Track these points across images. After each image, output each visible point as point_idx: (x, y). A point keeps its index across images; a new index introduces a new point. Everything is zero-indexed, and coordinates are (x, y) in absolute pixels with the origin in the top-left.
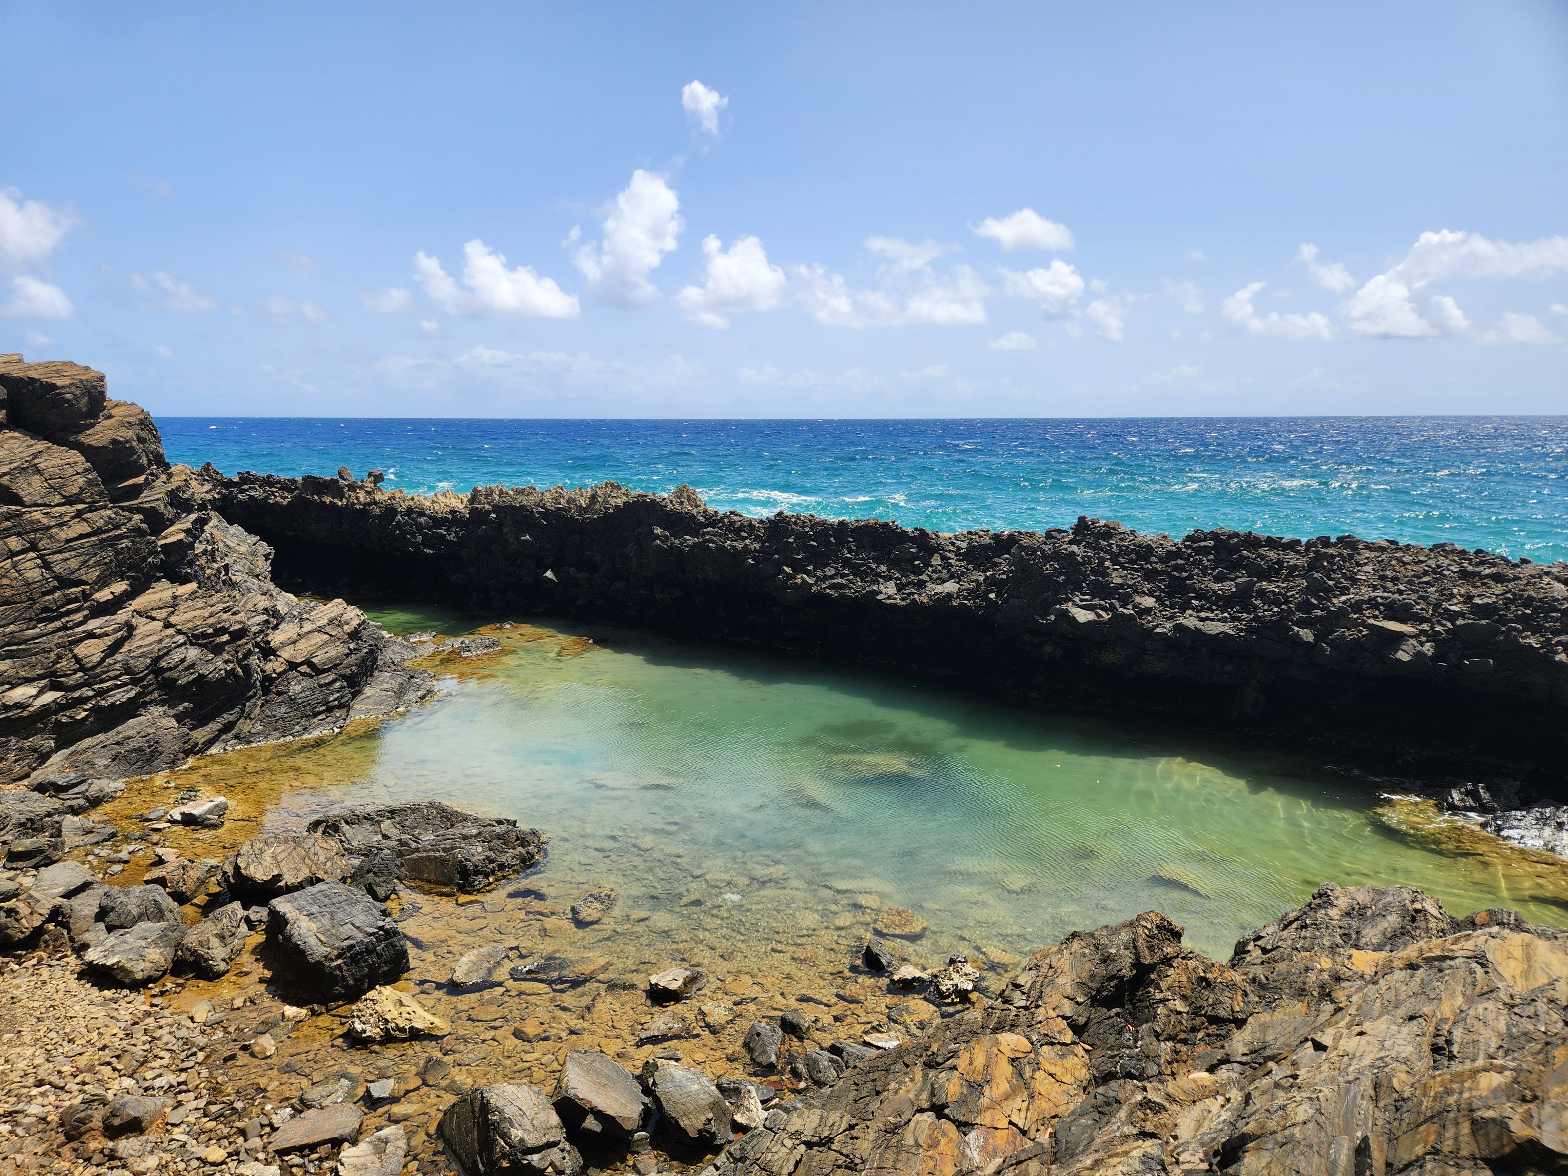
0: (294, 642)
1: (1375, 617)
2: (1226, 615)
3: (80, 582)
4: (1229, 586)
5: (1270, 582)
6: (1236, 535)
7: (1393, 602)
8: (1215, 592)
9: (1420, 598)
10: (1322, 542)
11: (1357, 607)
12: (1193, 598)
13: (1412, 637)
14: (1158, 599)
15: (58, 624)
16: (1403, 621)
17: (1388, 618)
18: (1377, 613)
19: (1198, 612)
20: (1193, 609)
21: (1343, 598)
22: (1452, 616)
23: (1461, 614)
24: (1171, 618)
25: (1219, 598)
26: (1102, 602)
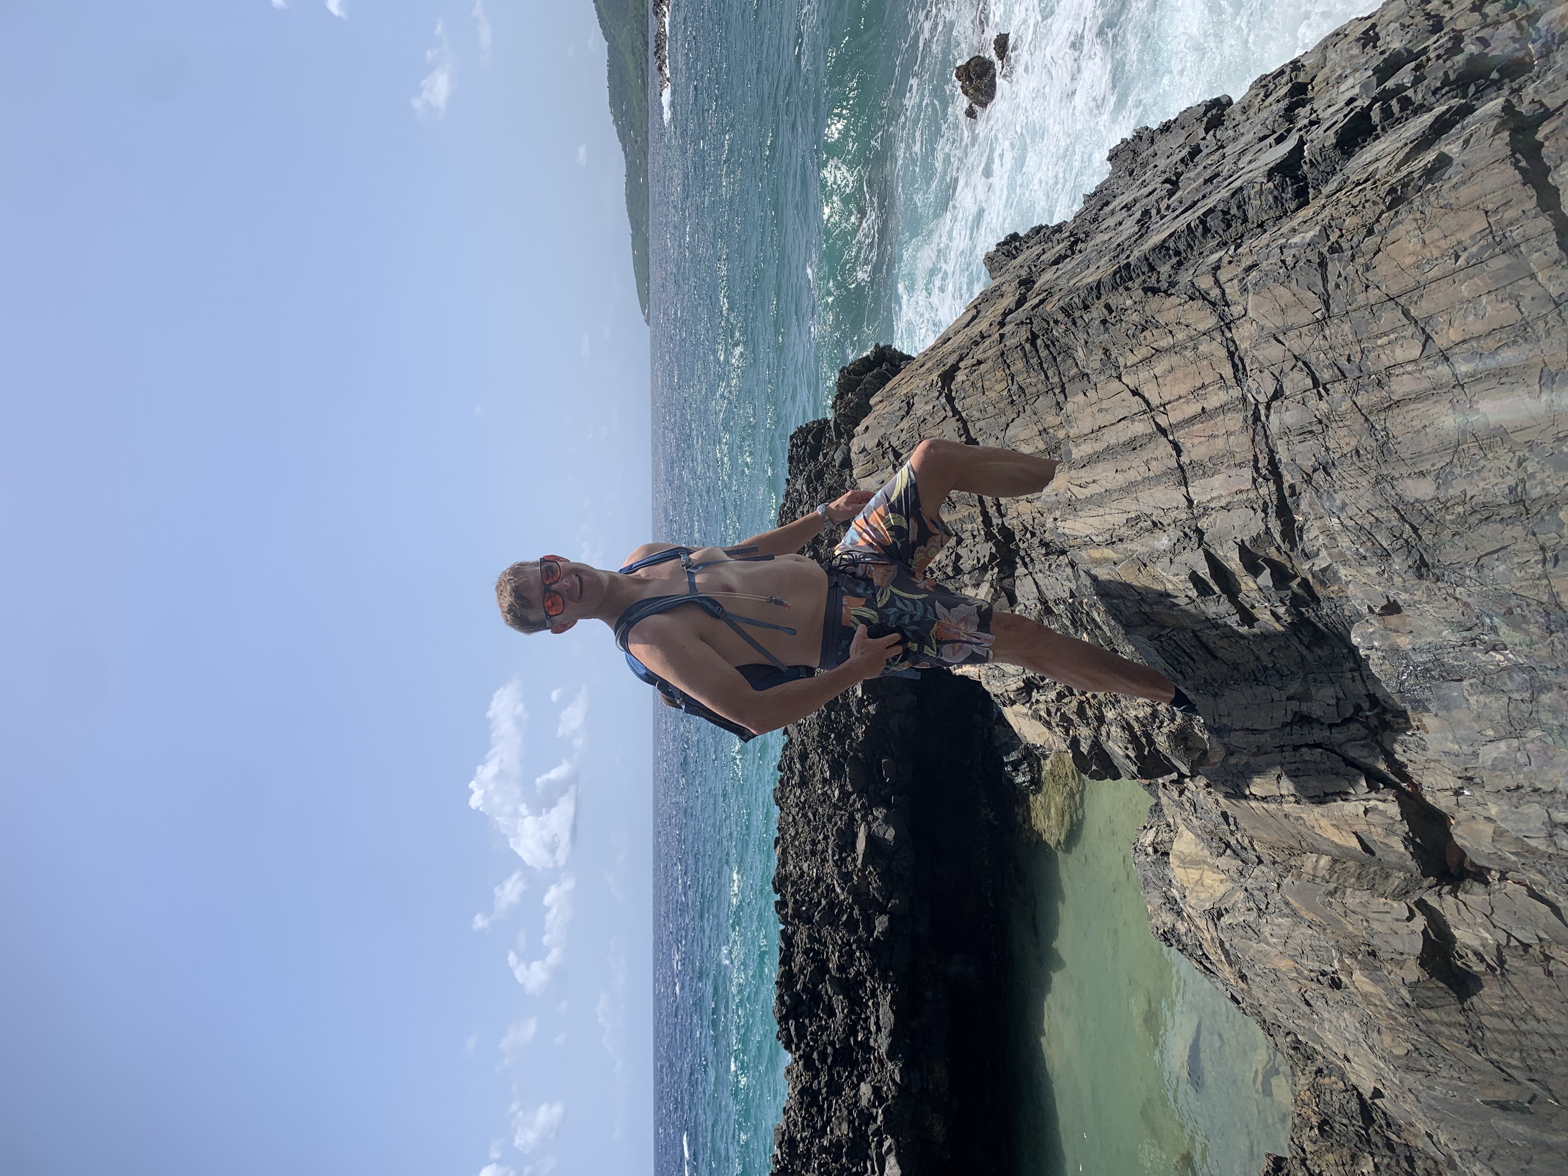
1: (854, 860)
2: (870, 1003)
4: (839, 1003)
5: (828, 959)
6: (780, 997)
7: (837, 845)
8: (846, 1017)
9: (830, 821)
10: (781, 909)
11: (846, 877)
12: (856, 1040)
13: (870, 828)
14: (861, 1079)
16: (856, 835)
17: (854, 849)
18: (849, 859)
19: (870, 1032)
20: (868, 1039)
21: (838, 890)
22: (845, 795)
23: (842, 787)
24: (882, 1064)
25: (852, 1011)
26: (873, 1145)
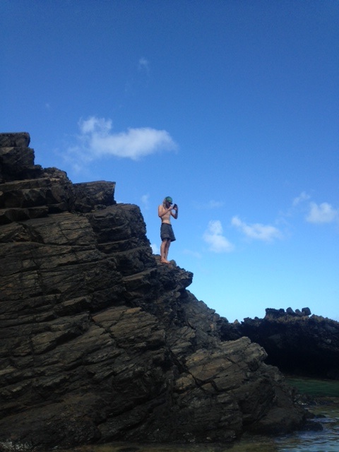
0: (204, 364)
3: (55, 291)
15: (30, 318)
